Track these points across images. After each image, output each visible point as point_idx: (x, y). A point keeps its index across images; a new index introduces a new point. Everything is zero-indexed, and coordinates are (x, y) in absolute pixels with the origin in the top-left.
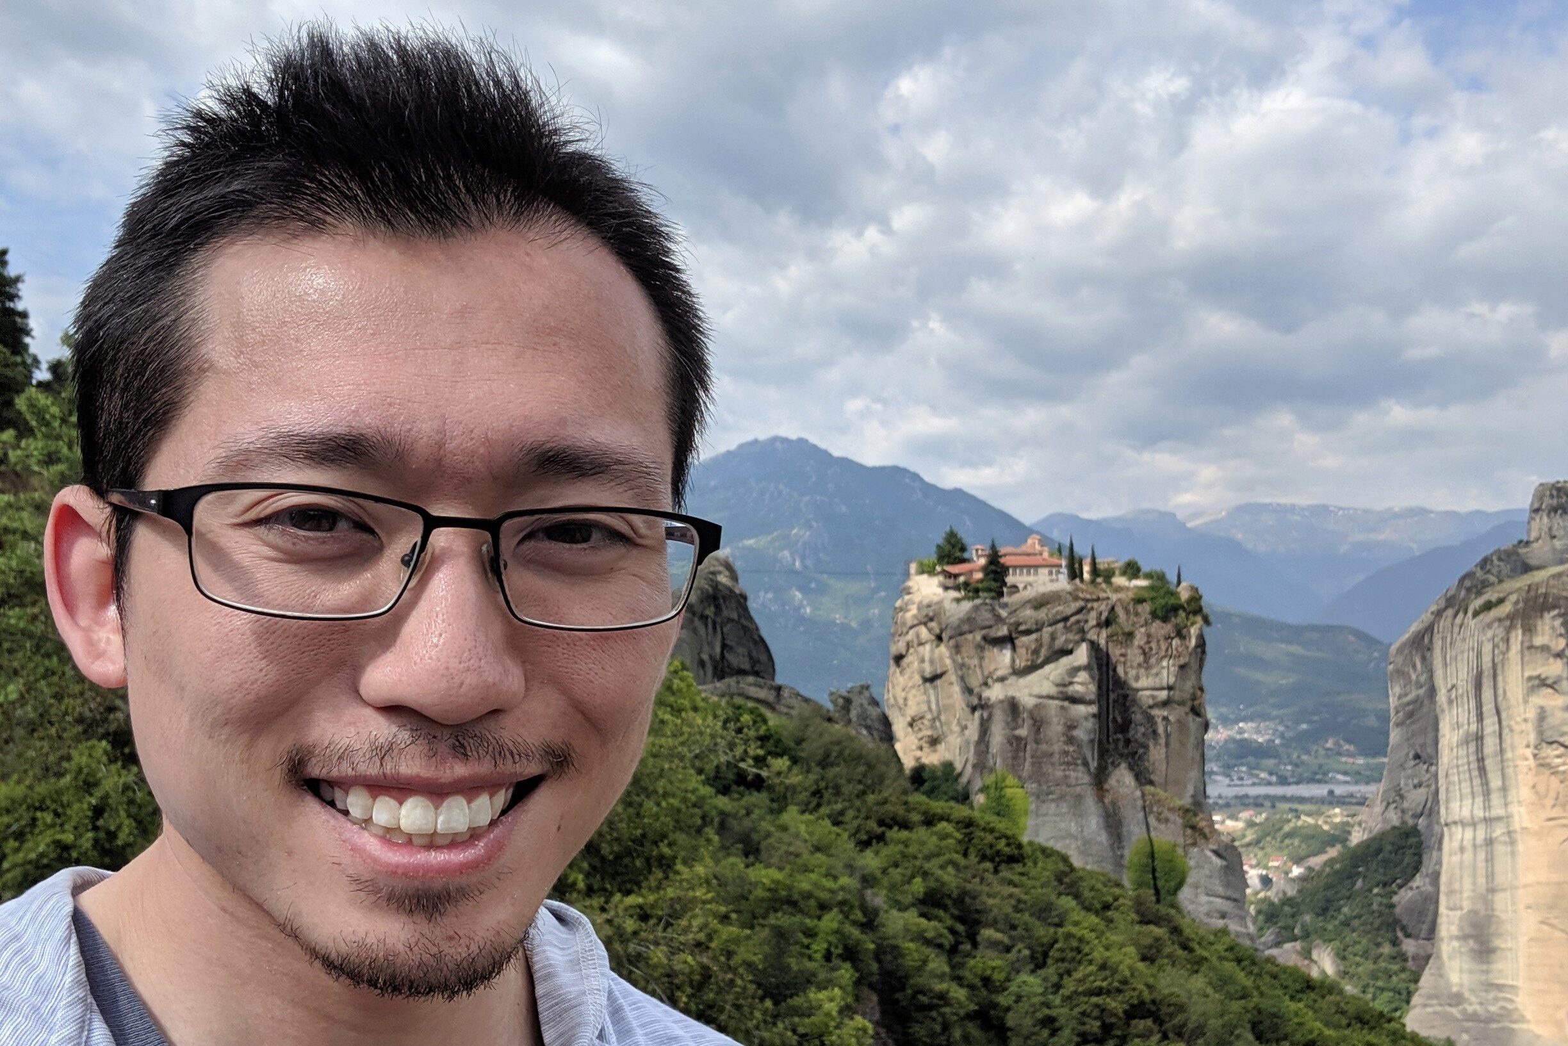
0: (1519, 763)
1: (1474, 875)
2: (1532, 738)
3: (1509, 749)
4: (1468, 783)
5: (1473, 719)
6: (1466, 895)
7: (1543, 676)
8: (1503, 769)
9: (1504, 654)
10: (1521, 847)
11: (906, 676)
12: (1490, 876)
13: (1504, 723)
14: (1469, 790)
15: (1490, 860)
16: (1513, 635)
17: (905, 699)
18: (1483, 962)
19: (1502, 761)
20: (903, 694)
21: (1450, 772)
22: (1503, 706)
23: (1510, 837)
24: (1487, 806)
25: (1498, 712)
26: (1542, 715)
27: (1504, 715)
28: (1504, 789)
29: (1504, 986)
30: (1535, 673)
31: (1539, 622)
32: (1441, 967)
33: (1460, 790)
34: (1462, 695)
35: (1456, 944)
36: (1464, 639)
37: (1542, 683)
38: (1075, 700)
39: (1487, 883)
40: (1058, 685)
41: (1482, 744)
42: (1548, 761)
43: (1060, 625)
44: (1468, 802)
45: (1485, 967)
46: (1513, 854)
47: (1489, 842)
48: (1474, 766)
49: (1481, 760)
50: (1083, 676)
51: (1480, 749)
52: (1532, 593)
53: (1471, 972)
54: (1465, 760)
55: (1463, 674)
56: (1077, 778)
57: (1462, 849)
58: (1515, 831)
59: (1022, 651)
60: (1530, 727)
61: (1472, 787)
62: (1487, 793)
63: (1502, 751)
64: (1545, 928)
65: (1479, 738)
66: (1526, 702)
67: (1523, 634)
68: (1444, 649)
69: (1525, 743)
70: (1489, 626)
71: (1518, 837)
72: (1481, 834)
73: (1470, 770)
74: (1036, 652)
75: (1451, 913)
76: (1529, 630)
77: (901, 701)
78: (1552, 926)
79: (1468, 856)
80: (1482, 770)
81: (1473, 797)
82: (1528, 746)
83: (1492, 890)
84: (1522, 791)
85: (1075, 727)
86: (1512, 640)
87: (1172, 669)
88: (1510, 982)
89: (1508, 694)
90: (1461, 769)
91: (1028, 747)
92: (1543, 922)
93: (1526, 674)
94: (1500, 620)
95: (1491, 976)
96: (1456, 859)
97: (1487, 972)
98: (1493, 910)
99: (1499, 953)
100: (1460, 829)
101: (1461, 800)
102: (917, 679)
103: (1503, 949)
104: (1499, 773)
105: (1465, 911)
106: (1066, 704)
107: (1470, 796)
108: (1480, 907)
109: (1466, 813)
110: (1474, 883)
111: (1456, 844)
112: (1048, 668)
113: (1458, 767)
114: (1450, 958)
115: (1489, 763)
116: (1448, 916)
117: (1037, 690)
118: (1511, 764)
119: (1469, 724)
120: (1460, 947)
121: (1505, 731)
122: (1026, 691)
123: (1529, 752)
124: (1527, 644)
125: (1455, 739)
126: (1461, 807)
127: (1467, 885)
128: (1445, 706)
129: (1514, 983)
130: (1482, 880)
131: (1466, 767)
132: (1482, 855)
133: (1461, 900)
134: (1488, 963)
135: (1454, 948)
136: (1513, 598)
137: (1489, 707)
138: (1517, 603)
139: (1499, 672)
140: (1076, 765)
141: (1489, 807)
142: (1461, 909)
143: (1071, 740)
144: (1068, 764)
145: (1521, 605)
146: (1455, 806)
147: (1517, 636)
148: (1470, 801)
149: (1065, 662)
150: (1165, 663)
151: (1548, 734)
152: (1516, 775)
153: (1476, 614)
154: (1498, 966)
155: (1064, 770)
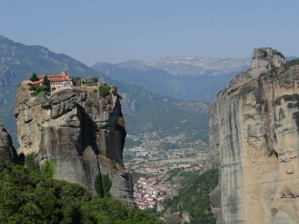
0: (243, 144)
1: (231, 184)
2: (247, 135)
3: (240, 140)
4: (228, 152)
5: (229, 130)
6: (229, 190)
7: (249, 114)
8: (238, 146)
9: (237, 107)
10: (244, 173)
11: (20, 121)
12: (236, 183)
13: (238, 131)
14: (229, 154)
15: (236, 178)
16: (240, 101)
18: (234, 213)
19: (238, 144)
20: (20, 128)
21: (223, 148)
22: (237, 125)
23: (241, 170)
24: (234, 160)
25: (236, 127)
26: (249, 127)
27: (238, 128)
28: (239, 153)
29: (241, 220)
30: (247, 113)
31: (248, 96)
32: (222, 216)
33: (226, 154)
34: (226, 122)
35: (226, 207)
36: (226, 103)
37: (249, 116)
38: (73, 127)
39: (235, 186)
40: (67, 122)
41: (232, 139)
42: (252, 143)
43: (67, 101)
44: (228, 158)
45: (235, 215)
46: (242, 175)
47: (235, 172)
48: (230, 146)
49: (232, 144)
50: (75, 118)
51: (231, 140)
52: (245, 86)
53: (231, 217)
54: (227, 144)
55: (225, 115)
56: (74, 153)
57: (227, 175)
58: (242, 167)
59: (54, 110)
60: (246, 132)
61: (229, 153)
62: (234, 155)
63: (238, 140)
64: (253, 199)
65: (231, 136)
66: (244, 123)
67: (243, 100)
69: (245, 137)
70: (233, 98)
71: (244, 169)
72: (233, 169)
73: (228, 147)
74: (59, 111)
75: (224, 197)
76: (244, 99)
77: (19, 130)
78: (255, 199)
79: (229, 177)
80: (232, 147)
81: (230, 157)
82: (246, 138)
83: (236, 188)
84: (244, 154)
85: (73, 136)
86: (240, 102)
87: (107, 115)
88: (243, 219)
89: (239, 120)
90: (226, 147)
91: (57, 144)
92: (252, 198)
93: (244, 114)
94: (236, 96)
95: (237, 218)
96: (225, 178)
97: (236, 216)
98: (237, 195)
99: (239, 209)
100: (226, 168)
101: (226, 158)
102: (23, 122)
103: (240, 208)
104: (237, 148)
105: (228, 196)
106: (70, 128)
107: (229, 156)
108: (233, 194)
109: (228, 162)
110: (231, 186)
111: (225, 173)
112: (63, 116)
113: (225, 146)
114: (224, 213)
115: (234, 145)
116: (224, 198)
117: (60, 124)
118: (241, 144)
119: (228, 132)
120: (227, 209)
121: (239, 133)
122: (56, 124)
123: (246, 140)
124: (244, 104)
125: (224, 137)
126: (226, 160)
127: (229, 187)
128: (221, 126)
129: (244, 219)
130: (233, 185)
131: (227, 147)
132: (233, 176)
133: (227, 192)
134: (236, 213)
135: (226, 209)
136: (240, 88)
137: (233, 126)
138: (241, 90)
139: (236, 113)
140: (74, 148)
141: (235, 160)
142: (227, 195)
143: (72, 140)
144: (71, 148)
145: (242, 90)
146: (224, 160)
147: (241, 101)
148: (229, 158)
149: (69, 114)
150: (105, 113)
151: (252, 133)
152: (242, 148)
153: (229, 94)
154: (239, 214)
155: (70, 150)
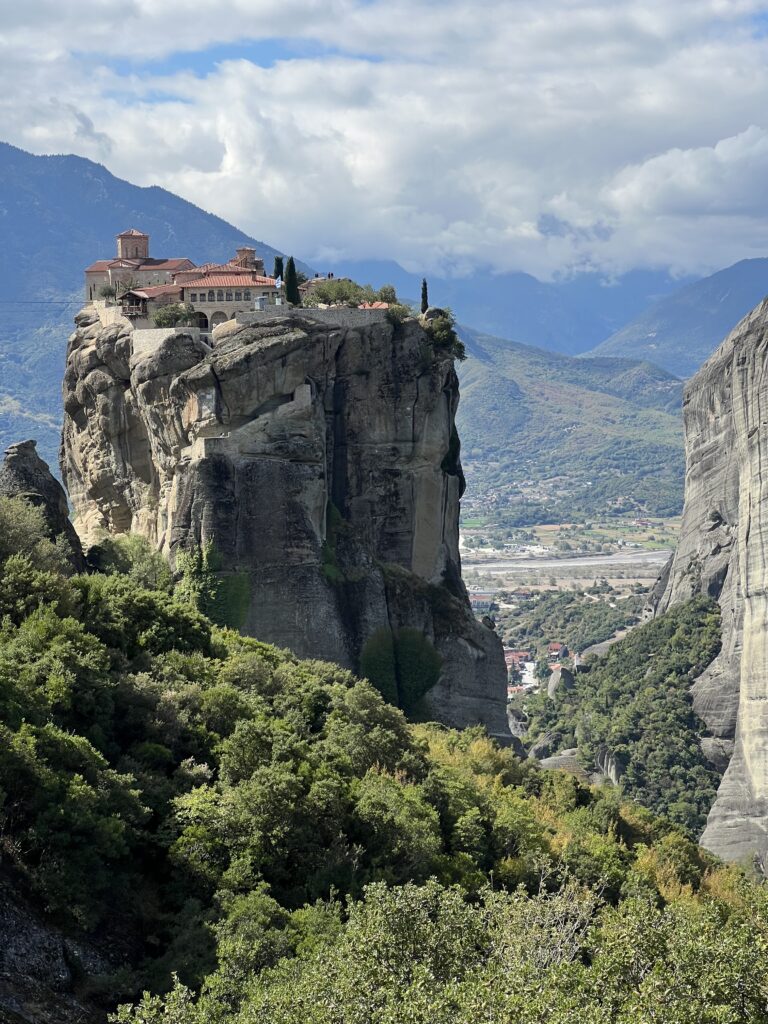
11: (86, 431)
17: (85, 462)
20: (82, 455)
32: (742, 770)
33: (762, 554)
34: (765, 440)
35: (759, 740)
38: (296, 458)
40: (275, 439)
50: (307, 427)
55: (766, 415)
56: (302, 555)
59: (229, 397)
68: (743, 383)
74: (247, 397)
75: (752, 702)
77: (79, 464)
85: (299, 492)
87: (417, 415)
90: (763, 529)
91: (240, 519)
96: (758, 638)
100: (763, 601)
106: (286, 462)
111: (758, 620)
112: (263, 419)
113: (760, 527)
114: (752, 757)
116: (749, 707)
117: (250, 447)
122: (235, 447)
125: (756, 494)
126: (763, 574)
128: (746, 453)
133: (764, 686)
135: (757, 744)
142: (765, 698)
144: (290, 538)
146: (756, 573)
149: (284, 409)
150: (409, 409)
155: (285, 546)
